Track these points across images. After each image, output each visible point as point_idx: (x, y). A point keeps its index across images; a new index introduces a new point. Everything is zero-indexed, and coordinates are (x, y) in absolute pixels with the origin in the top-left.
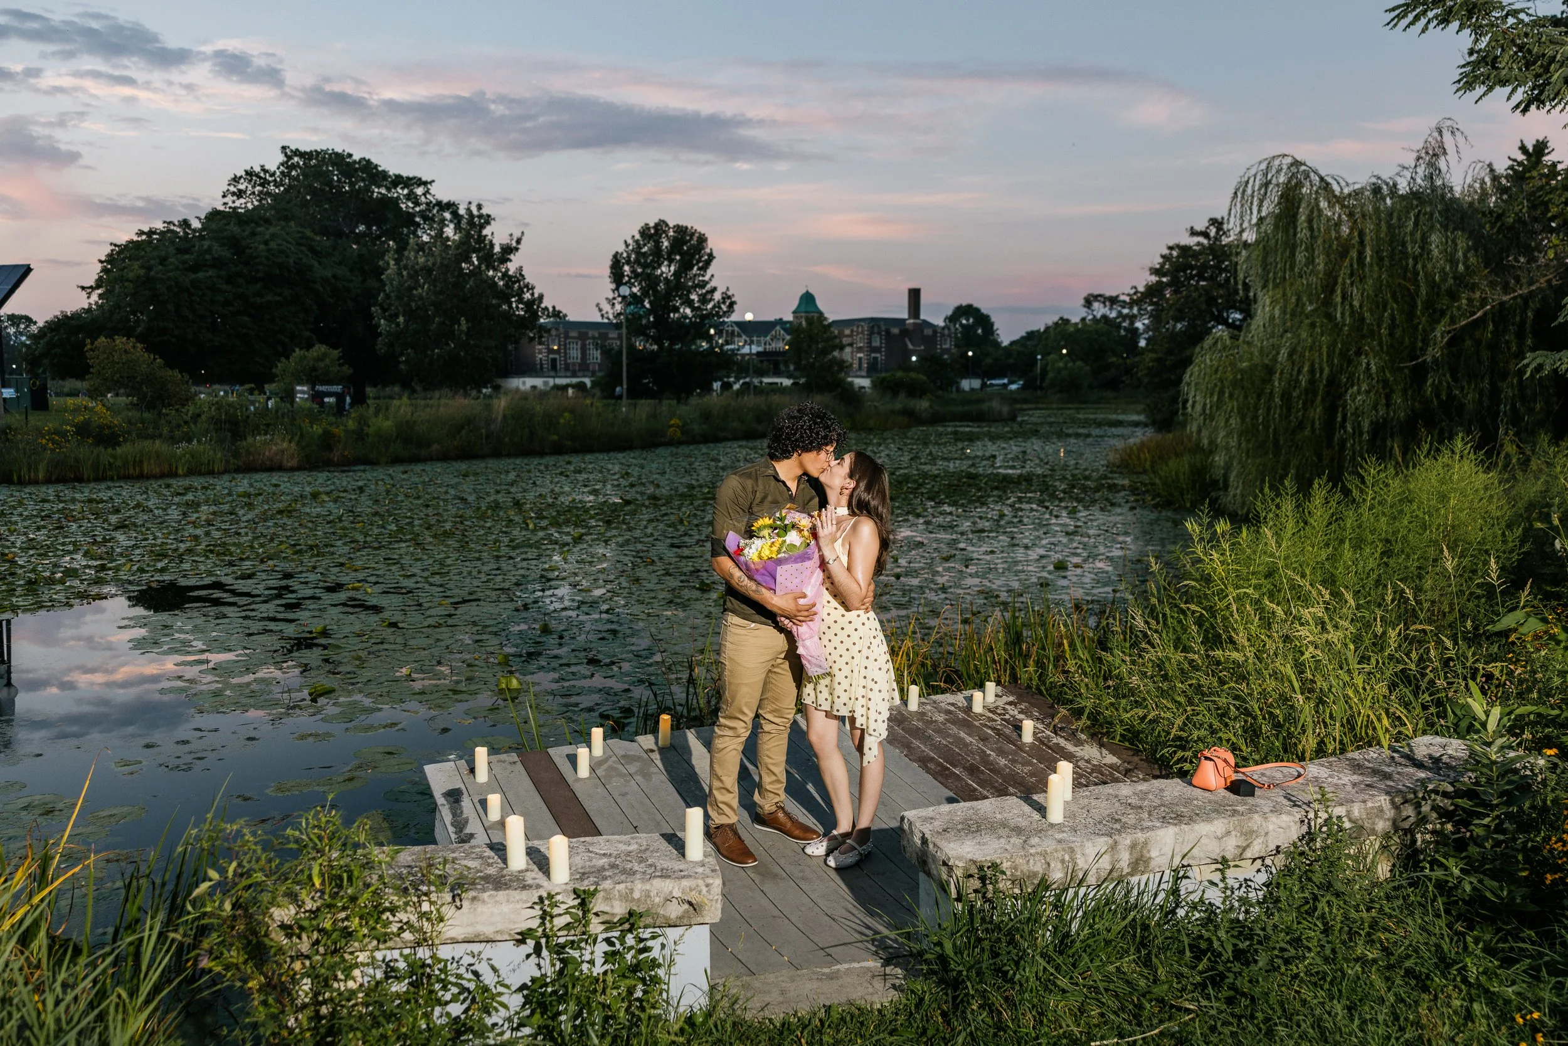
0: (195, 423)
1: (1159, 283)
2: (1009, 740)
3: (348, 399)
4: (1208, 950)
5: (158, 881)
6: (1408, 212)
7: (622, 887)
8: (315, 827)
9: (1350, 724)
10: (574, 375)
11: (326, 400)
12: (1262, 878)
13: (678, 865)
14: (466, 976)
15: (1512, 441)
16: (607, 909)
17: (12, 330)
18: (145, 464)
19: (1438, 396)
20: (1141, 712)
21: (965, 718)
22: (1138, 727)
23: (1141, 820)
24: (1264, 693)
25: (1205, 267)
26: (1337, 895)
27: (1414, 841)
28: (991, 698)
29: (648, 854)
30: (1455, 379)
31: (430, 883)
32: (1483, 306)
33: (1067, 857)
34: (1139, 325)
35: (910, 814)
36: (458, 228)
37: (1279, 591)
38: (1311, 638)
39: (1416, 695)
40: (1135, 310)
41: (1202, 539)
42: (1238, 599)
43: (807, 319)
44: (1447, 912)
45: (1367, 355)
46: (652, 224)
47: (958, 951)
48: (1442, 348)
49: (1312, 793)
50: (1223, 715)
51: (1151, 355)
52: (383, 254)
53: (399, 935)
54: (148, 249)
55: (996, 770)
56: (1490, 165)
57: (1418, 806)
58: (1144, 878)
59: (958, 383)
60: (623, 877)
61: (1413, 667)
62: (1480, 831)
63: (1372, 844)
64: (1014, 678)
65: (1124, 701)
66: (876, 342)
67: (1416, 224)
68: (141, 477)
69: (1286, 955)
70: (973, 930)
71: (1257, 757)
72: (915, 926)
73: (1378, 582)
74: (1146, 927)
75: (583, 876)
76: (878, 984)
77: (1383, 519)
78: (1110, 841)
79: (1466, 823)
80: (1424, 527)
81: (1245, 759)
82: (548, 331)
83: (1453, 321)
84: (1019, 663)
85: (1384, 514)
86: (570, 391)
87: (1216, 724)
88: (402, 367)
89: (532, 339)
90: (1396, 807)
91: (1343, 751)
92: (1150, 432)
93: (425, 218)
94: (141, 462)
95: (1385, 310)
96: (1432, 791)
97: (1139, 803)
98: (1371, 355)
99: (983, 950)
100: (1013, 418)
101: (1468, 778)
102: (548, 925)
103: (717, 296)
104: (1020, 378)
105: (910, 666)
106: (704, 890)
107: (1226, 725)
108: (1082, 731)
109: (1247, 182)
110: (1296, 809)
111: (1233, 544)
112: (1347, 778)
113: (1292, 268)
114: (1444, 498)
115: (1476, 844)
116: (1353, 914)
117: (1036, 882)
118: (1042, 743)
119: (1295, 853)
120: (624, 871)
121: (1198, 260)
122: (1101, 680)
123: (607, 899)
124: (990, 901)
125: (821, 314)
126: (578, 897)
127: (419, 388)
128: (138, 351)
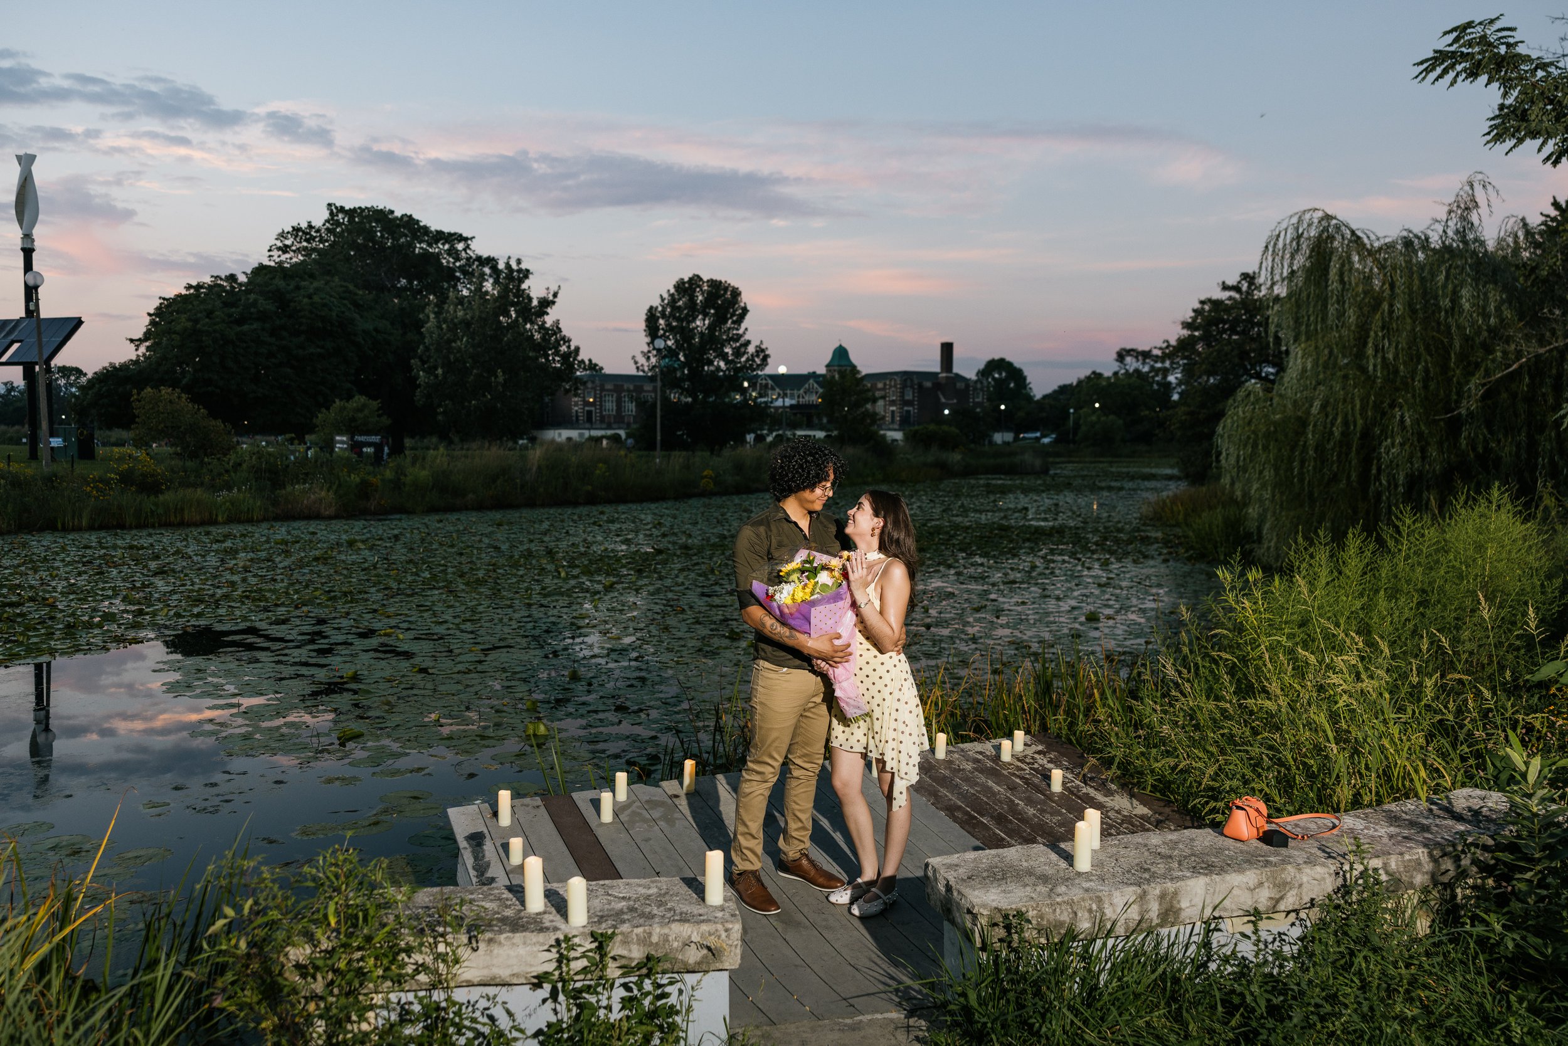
0: (235, 472)
1: (1191, 337)
2: (1038, 789)
3: (386, 449)
4: (1241, 1005)
5: (179, 922)
6: (1439, 266)
7: (640, 930)
8: (332, 865)
9: (1386, 775)
10: (609, 427)
11: (365, 450)
12: (1296, 932)
13: (696, 909)
14: (480, 1019)
15: (1551, 494)
16: (625, 953)
17: (62, 382)
18: (186, 512)
19: (1474, 449)
20: (1172, 761)
21: (994, 767)
22: (1169, 778)
23: (1170, 869)
24: (1297, 744)
25: (1237, 321)
26: (1375, 950)
27: (1454, 896)
28: (1019, 747)
29: (667, 898)
30: (1491, 432)
31: (446, 924)
32: (1518, 359)
33: (1094, 907)
34: (1171, 378)
35: (934, 861)
36: (496, 282)
37: (1313, 641)
38: (1345, 687)
39: (1454, 748)
40: (1167, 364)
41: (1233, 588)
42: (1271, 648)
43: (840, 372)
44: (1490, 970)
45: (1401, 407)
46: (686, 279)
47: (982, 1002)
48: (1476, 401)
49: (1347, 844)
50: (1256, 765)
51: (1183, 409)
52: (423, 308)
53: (413, 977)
54: (196, 303)
55: (1024, 820)
56: (1523, 220)
57: (1457, 859)
58: (1174, 930)
59: (991, 437)
60: (641, 921)
61: (1451, 717)
62: (1522, 886)
63: (1411, 898)
64: (1044, 727)
65: (1154, 751)
66: (909, 396)
67: (1447, 277)
68: (182, 524)
69: (1322, 1011)
70: (997, 981)
71: (1291, 808)
72: (939, 976)
73: (1414, 632)
74: (1176, 981)
75: (602, 919)
76: (901, 1036)
77: (1419, 570)
78: (1139, 891)
79: (1509, 879)
80: (1461, 577)
81: (1278, 810)
82: (585, 383)
83: (1487, 373)
84: (1048, 711)
85: (1419, 564)
86: (605, 442)
87: (1249, 774)
88: (440, 418)
89: (567, 391)
90: (1435, 860)
91: (1379, 802)
92: (1183, 486)
93: (465, 273)
94: (182, 509)
95: (1419, 362)
96: (1472, 844)
97: (1168, 852)
98: (1405, 408)
99: (1008, 1001)
100: (1045, 471)
101: (1510, 831)
102: (565, 969)
103: (751, 349)
104: (1052, 433)
105: (938, 715)
106: (724, 935)
107: (1259, 776)
108: (1112, 781)
109: (1278, 236)
110: (1331, 861)
111: (1265, 593)
112: (1384, 830)
113: (1324, 320)
114: (1480, 548)
115: (1518, 900)
116: (1391, 971)
117: (1063, 931)
118: (1072, 792)
119: (1330, 905)
120: (643, 915)
121: (1229, 314)
122: (1131, 729)
123: (626, 943)
124: (1015, 950)
125: (854, 367)
126: (595, 940)
127: (456, 439)
128: (183, 402)
